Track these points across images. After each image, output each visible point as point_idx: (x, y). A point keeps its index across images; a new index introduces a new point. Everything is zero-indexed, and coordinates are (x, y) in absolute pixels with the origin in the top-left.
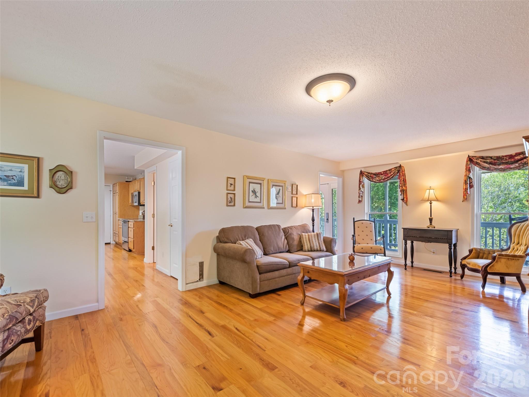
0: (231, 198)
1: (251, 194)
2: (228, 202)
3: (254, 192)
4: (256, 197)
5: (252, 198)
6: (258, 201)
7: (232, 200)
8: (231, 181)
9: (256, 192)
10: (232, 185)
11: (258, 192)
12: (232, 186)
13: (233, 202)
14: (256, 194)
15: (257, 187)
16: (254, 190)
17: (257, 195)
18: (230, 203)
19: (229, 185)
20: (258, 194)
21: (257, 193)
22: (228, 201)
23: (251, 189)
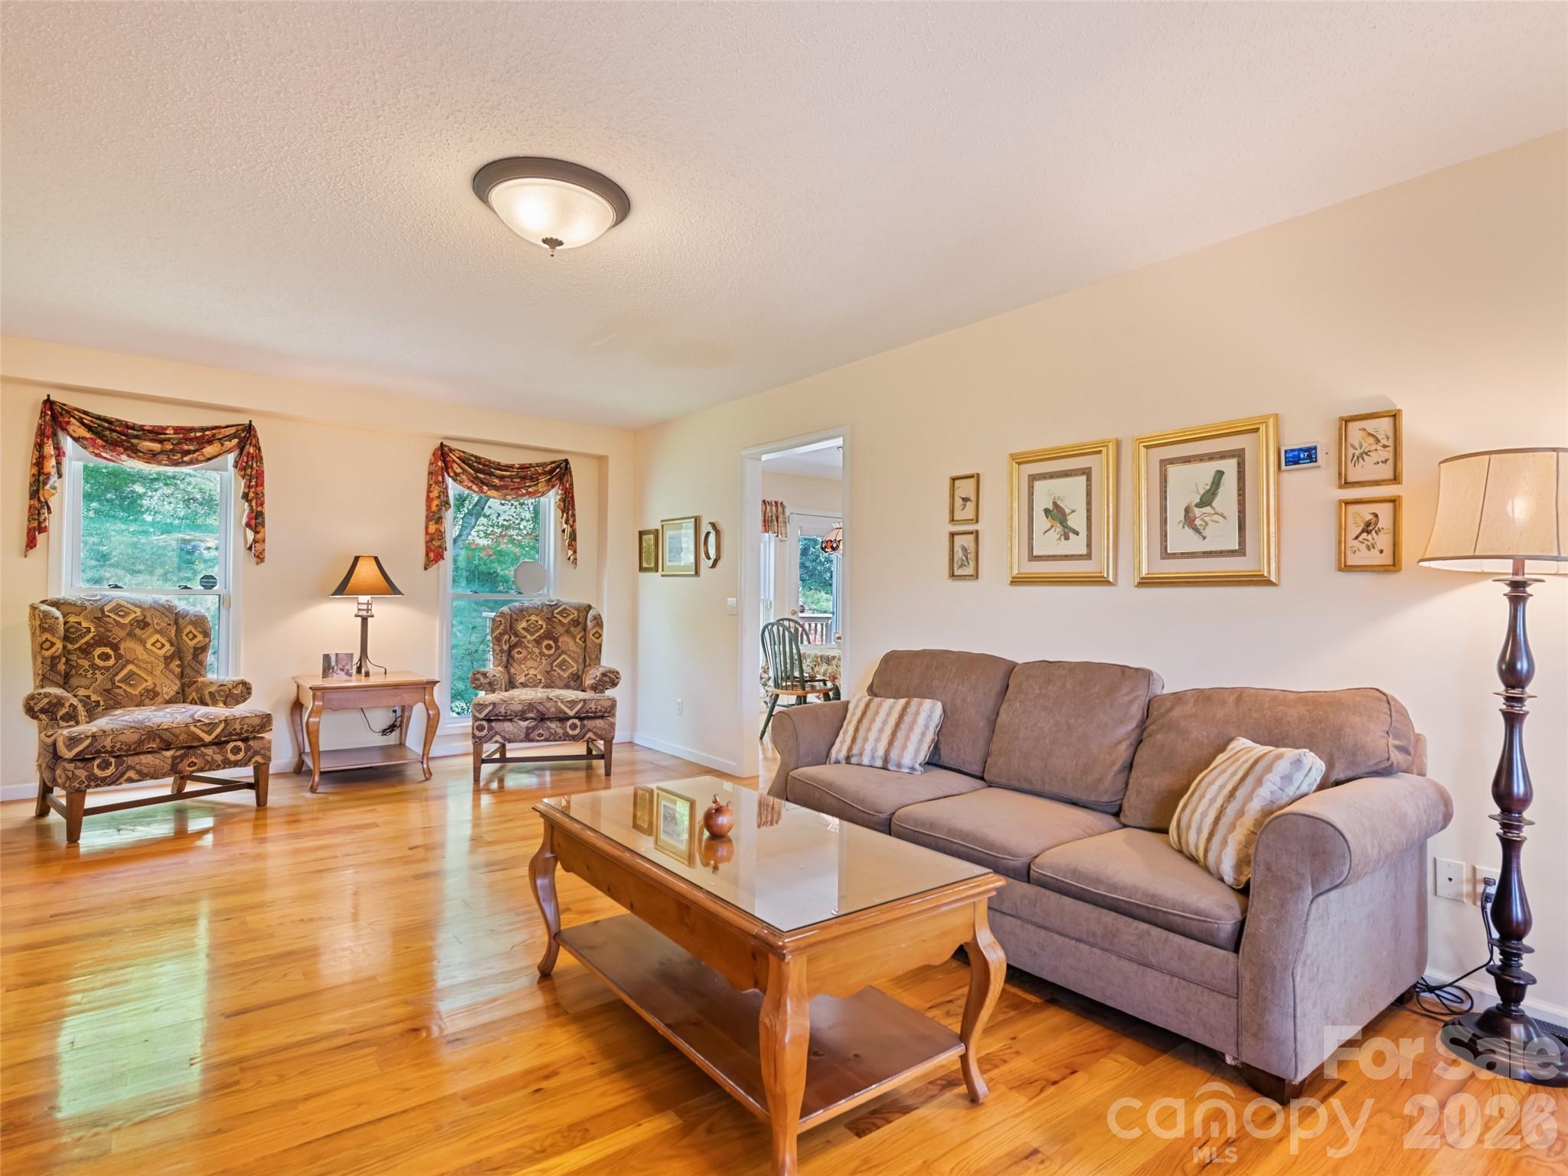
0: (964, 549)
1: (1041, 522)
2: (956, 565)
3: (1057, 514)
4: (1067, 532)
5: (1048, 541)
6: (1076, 553)
7: (967, 558)
8: (965, 488)
9: (1067, 511)
10: (968, 503)
11: (1073, 511)
12: (970, 506)
13: (972, 564)
14: (1066, 520)
15: (1073, 492)
16: (1055, 504)
17: (1070, 523)
18: (962, 566)
19: (958, 502)
20: (1077, 521)
21: (1068, 517)
22: (956, 559)
23: (1042, 502)
